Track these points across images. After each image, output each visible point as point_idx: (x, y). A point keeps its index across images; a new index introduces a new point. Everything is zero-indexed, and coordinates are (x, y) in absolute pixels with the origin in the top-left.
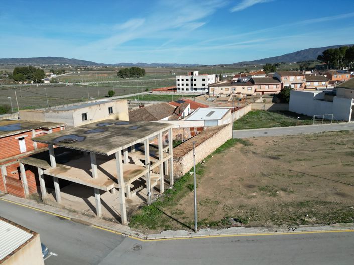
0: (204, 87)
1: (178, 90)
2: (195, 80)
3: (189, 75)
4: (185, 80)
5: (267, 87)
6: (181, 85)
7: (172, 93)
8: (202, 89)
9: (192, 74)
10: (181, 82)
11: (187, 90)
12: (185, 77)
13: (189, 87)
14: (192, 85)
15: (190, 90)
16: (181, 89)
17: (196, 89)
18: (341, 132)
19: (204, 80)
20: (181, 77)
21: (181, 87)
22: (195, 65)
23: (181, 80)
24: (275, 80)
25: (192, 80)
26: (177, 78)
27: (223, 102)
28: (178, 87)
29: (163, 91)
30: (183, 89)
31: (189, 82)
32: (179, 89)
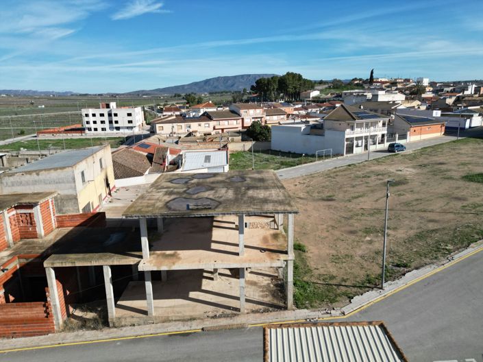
0: (130, 125)
1: (87, 131)
2: (116, 115)
3: (103, 108)
4: (98, 115)
5: (226, 122)
6: (91, 122)
7: (77, 136)
8: (128, 128)
9: (108, 106)
10: (91, 119)
11: (103, 129)
12: (98, 112)
13: (107, 125)
14: (111, 122)
15: (108, 131)
16: (93, 130)
17: (118, 128)
18: (349, 165)
19: (129, 115)
20: (91, 111)
21: (92, 126)
22: (67, 93)
23: (90, 115)
24: (233, 114)
25: (110, 115)
26: (84, 112)
27: (192, 144)
28: (87, 126)
29: (60, 132)
30: (96, 129)
31: (106, 118)
32: (90, 129)
